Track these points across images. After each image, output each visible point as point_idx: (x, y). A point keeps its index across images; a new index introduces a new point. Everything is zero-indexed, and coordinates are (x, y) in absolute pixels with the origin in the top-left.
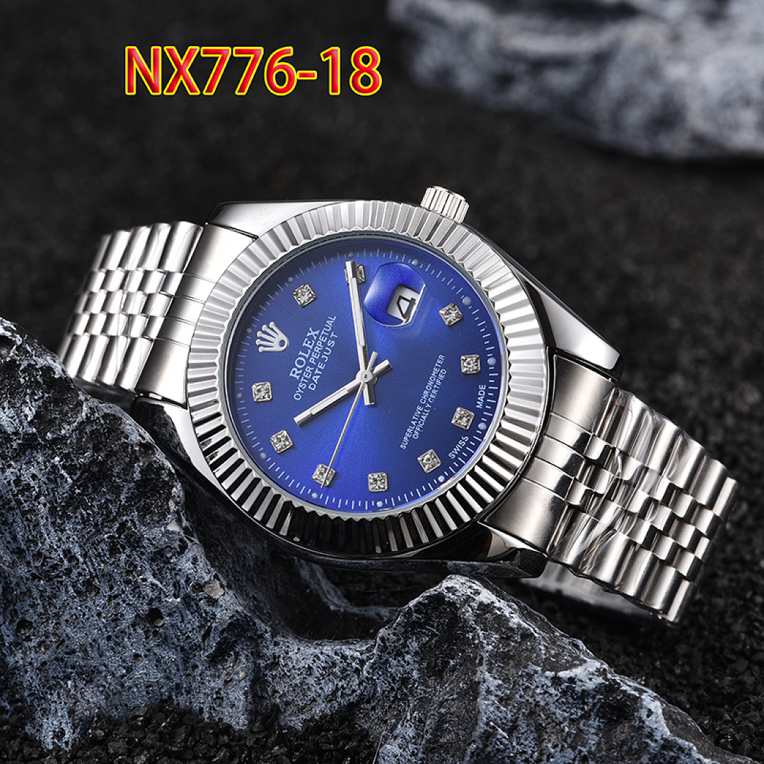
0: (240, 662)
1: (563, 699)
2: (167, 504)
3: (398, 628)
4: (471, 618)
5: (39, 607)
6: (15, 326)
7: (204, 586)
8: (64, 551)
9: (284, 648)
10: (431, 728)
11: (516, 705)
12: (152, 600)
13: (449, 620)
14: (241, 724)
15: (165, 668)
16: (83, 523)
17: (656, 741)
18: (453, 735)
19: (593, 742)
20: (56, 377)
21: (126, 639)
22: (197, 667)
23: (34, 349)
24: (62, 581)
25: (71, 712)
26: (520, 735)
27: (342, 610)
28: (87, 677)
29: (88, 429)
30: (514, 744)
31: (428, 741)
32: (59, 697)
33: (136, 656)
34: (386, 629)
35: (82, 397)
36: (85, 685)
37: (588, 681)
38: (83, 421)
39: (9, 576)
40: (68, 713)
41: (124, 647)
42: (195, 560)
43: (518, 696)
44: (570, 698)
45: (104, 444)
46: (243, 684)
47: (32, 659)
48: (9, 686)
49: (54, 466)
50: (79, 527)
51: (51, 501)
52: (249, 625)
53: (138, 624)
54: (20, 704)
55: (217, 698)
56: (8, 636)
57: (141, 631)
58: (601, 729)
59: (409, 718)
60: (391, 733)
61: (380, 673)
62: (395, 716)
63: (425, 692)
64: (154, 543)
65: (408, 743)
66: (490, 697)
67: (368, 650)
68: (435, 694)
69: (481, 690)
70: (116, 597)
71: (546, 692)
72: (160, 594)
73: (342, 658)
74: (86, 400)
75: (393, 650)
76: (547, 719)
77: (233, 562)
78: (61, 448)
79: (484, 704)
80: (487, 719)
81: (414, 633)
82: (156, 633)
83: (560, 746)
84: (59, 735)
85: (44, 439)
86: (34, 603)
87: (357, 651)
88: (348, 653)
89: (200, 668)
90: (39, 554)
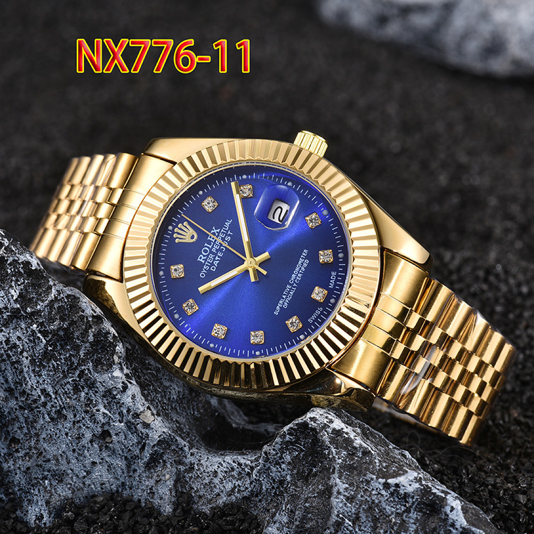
0: (167, 467)
1: (392, 499)
2: (113, 358)
3: (276, 445)
4: (327, 440)
5: (24, 429)
6: (4, 232)
7: (140, 415)
8: (41, 390)
9: (197, 457)
10: (299, 517)
11: (358, 502)
12: (103, 424)
13: (312, 440)
14: (167, 511)
15: (114, 471)
16: (55, 371)
17: (457, 529)
18: (314, 523)
19: (412, 529)
20: (33, 268)
21: (86, 451)
22: (136, 470)
23: (17, 249)
24: (41, 411)
25: (48, 503)
26: (361, 524)
27: (241, 427)
28: (59, 478)
29: (56, 306)
30: (357, 530)
31: (297, 526)
32: (39, 492)
33: (94, 463)
34: (268, 446)
35: (51, 283)
36: (57, 483)
37: (408, 486)
38: (52, 300)
39: (3, 407)
40: (46, 503)
41: (84, 457)
42: (133, 397)
43: (359, 496)
44: (396, 498)
45: (68, 315)
46: (168, 483)
47: (20, 465)
48: (5, 484)
49: (33, 331)
50: (51, 373)
51: (32, 355)
52: (172, 441)
53: (95, 441)
54: (12, 496)
55: (151, 492)
56: (3, 449)
57: (96, 446)
58: (418, 520)
59: (284, 509)
60: (272, 519)
61: (264, 476)
62: (275, 506)
63: (296, 491)
64: (104, 384)
65: (283, 526)
66: (339, 496)
67: (256, 460)
68: (302, 493)
69: (333, 491)
70: (78, 422)
71: (379, 493)
72: (109, 419)
73: (238, 465)
74: (55, 285)
75: (273, 461)
76: (379, 513)
77: (162, 397)
78: (37, 319)
79: (336, 501)
80: (338, 512)
81: (288, 449)
82: (107, 447)
83: (389, 532)
84: (40, 518)
85: (25, 312)
86: (21, 426)
87: (249, 460)
88: (242, 461)
89: (138, 471)
90: (24, 392)
